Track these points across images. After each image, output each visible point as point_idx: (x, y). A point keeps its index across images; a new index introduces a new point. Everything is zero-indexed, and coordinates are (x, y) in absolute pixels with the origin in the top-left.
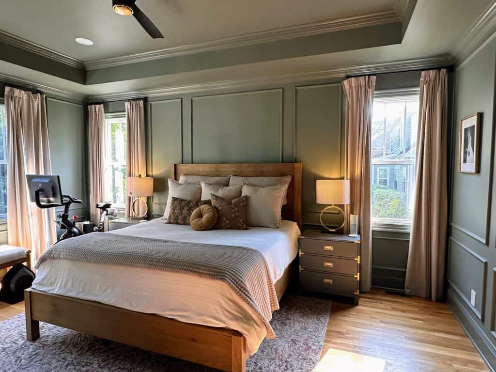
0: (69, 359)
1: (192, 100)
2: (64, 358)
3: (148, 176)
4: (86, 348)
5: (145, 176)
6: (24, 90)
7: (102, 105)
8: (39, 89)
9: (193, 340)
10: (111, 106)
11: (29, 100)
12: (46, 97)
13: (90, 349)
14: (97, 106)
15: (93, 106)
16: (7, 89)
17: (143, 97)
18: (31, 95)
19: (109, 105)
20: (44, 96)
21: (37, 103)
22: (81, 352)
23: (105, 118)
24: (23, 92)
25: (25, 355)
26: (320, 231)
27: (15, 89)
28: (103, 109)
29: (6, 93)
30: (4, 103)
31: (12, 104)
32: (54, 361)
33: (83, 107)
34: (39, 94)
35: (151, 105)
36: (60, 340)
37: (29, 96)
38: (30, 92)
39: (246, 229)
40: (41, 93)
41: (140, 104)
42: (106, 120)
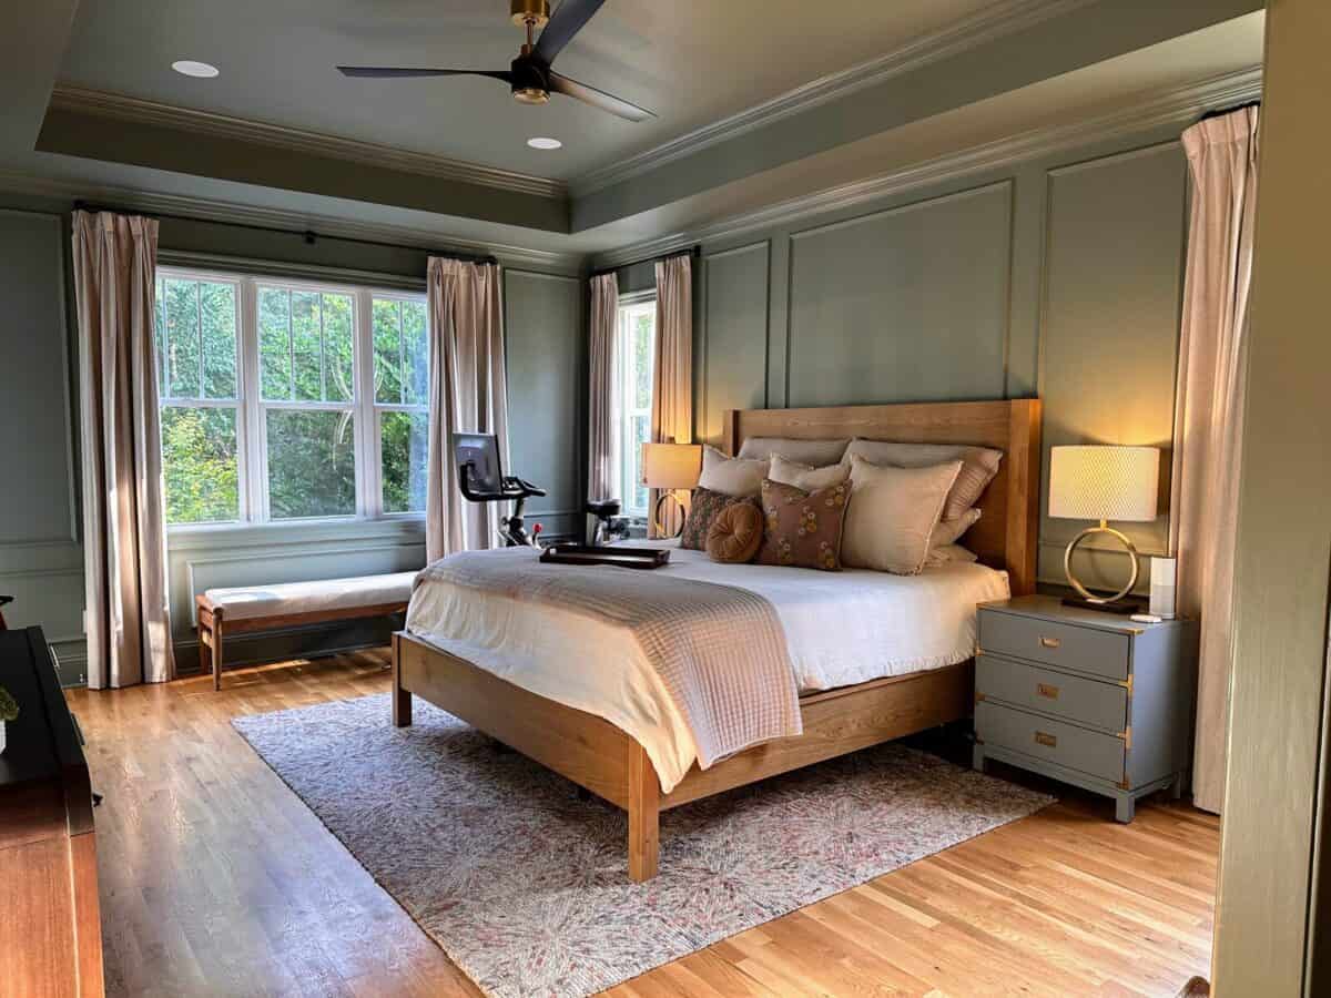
0: (432, 759)
1: (791, 241)
2: (427, 758)
3: (695, 441)
4: (466, 752)
5: (690, 441)
6: (461, 260)
7: (614, 274)
8: (492, 253)
9: (582, 740)
10: (633, 275)
11: (469, 280)
12: (504, 269)
13: (470, 754)
14: (605, 278)
15: (598, 278)
16: (432, 260)
17: (691, 248)
18: (474, 267)
19: (630, 274)
20: (498, 268)
21: (484, 283)
22: (453, 756)
23: (620, 305)
24: (459, 263)
25: (378, 742)
26: (1060, 599)
27: (444, 261)
28: (616, 285)
29: (429, 270)
30: (424, 291)
31: (438, 290)
32: (411, 758)
33: (581, 283)
34: (488, 265)
35: (707, 262)
36: (437, 734)
37: (469, 271)
38: (472, 263)
39: (835, 569)
40: (493, 261)
41: (684, 265)
42: (621, 309)
